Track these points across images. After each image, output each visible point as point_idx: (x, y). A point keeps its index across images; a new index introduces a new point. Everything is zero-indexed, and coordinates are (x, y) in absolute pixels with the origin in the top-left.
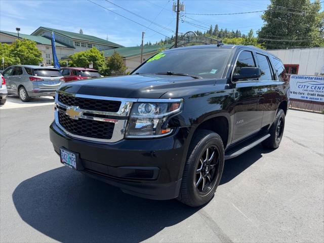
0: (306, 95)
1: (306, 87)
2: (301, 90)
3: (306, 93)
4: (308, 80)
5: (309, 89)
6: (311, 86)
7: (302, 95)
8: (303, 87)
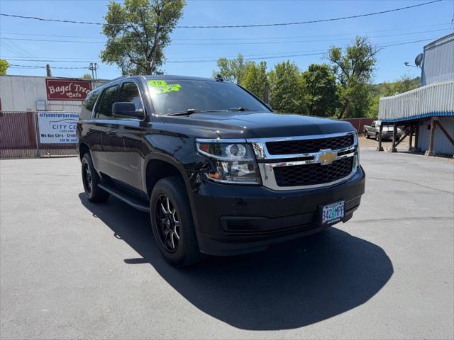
0: (65, 138)
1: (63, 127)
2: (57, 132)
3: (65, 134)
4: (62, 118)
5: (67, 129)
6: (68, 125)
7: (61, 138)
8: (59, 127)
